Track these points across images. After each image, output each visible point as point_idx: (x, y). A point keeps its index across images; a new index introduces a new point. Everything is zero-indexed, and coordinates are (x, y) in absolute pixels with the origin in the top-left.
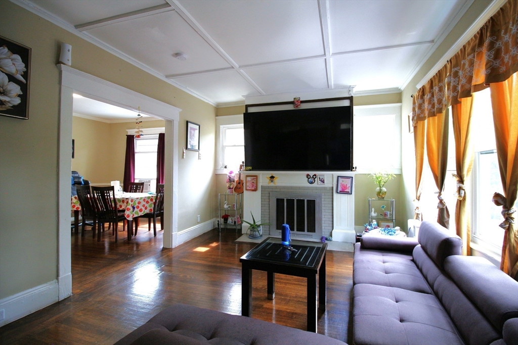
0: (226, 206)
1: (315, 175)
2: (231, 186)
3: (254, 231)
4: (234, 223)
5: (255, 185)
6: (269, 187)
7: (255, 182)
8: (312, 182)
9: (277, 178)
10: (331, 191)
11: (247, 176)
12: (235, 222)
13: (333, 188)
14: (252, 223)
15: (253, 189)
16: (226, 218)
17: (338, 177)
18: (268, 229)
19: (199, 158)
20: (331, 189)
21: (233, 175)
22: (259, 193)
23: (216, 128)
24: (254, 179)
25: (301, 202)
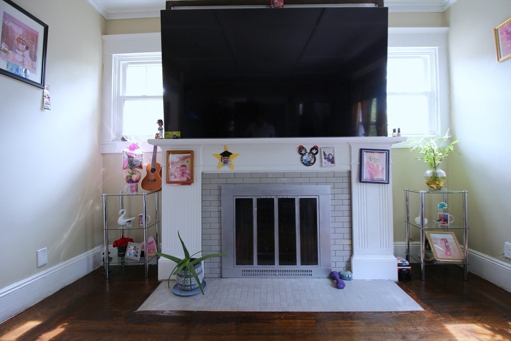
0: (122, 221)
1: (315, 148)
2: (134, 177)
3: (187, 277)
4: (139, 254)
5: (188, 171)
6: (218, 176)
7: (188, 165)
8: (309, 162)
9: (237, 155)
10: (346, 180)
11: (169, 152)
12: (143, 254)
13: (350, 172)
14: (182, 257)
15: (185, 179)
16: (122, 245)
17: (361, 150)
18: (217, 265)
19: (44, 107)
20: (346, 175)
21: (137, 152)
22: (196, 188)
23: (103, 59)
24: (187, 157)
25: (287, 204)
